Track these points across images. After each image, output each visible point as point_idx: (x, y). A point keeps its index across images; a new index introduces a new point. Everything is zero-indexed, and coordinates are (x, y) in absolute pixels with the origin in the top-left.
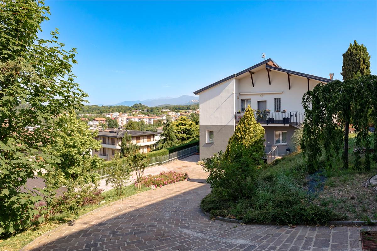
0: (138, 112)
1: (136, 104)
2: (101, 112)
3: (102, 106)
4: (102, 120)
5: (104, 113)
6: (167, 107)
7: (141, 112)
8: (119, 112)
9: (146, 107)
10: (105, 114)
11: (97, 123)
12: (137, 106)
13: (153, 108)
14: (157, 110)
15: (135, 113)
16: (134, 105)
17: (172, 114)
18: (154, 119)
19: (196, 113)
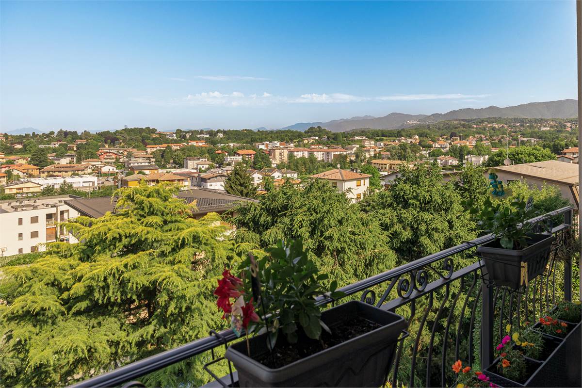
0: (311, 141)
1: (312, 128)
2: (253, 140)
3: (259, 131)
4: (248, 155)
5: (257, 142)
6: (362, 133)
7: (317, 140)
8: (282, 140)
9: (327, 133)
10: (257, 144)
11: (240, 159)
12: (314, 130)
13: (338, 134)
14: (345, 137)
15: (308, 142)
16: (309, 129)
17: (369, 144)
18: (335, 153)
19: (411, 142)
